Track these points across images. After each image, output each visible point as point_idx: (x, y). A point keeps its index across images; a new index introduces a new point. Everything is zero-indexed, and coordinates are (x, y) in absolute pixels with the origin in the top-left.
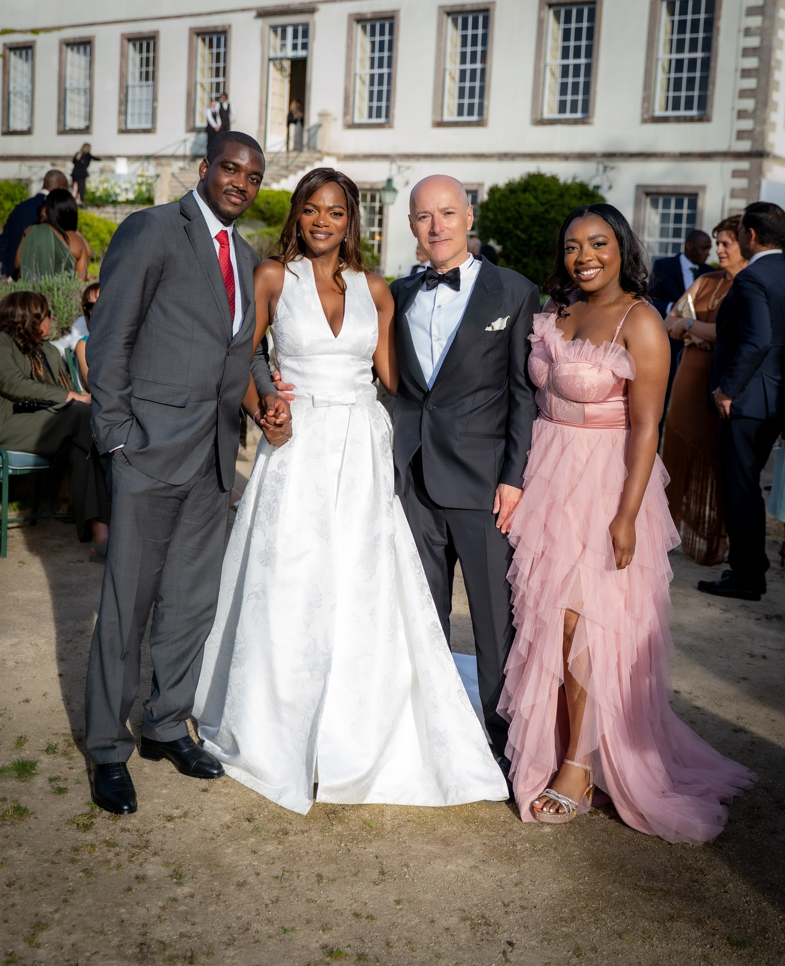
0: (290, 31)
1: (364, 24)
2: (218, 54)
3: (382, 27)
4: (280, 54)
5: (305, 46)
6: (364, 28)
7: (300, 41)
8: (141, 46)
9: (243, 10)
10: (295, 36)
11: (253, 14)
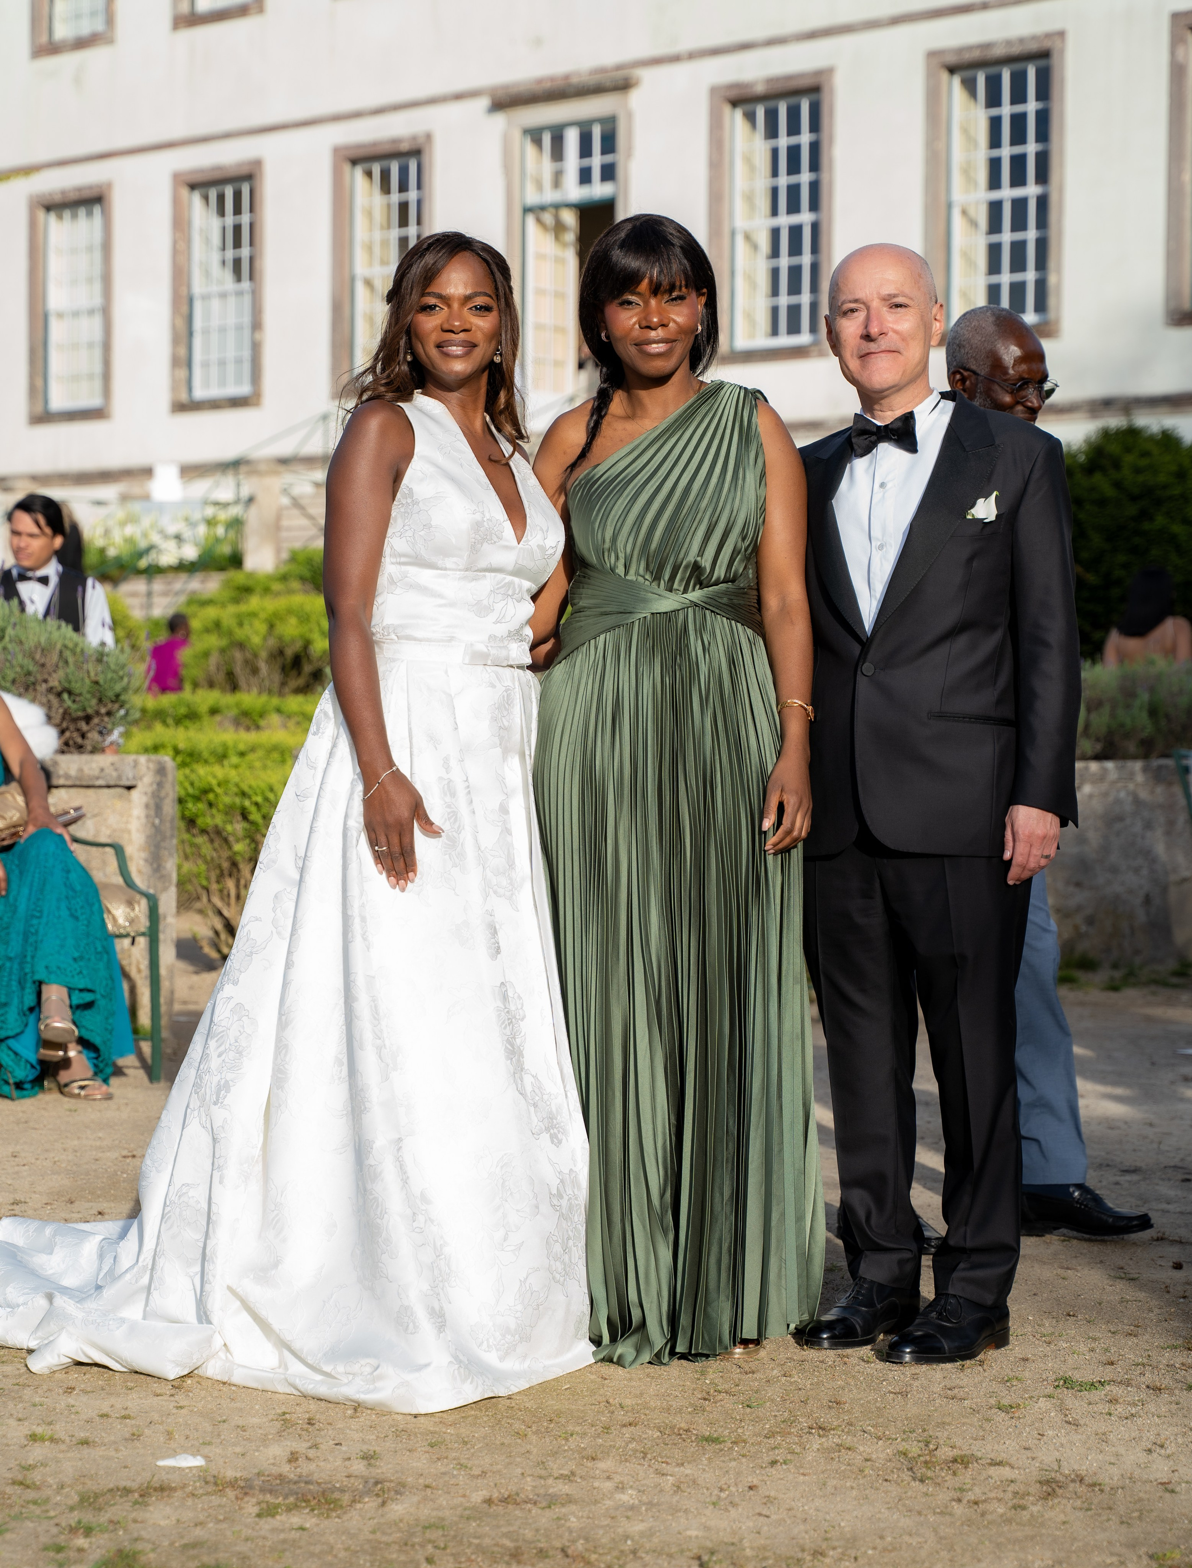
0: (572, 138)
1: (749, 107)
2: (404, 207)
3: (794, 115)
4: (550, 196)
5: (609, 173)
6: (750, 117)
7: (597, 161)
8: (221, 198)
9: (459, 97)
10: (585, 150)
11: (484, 102)
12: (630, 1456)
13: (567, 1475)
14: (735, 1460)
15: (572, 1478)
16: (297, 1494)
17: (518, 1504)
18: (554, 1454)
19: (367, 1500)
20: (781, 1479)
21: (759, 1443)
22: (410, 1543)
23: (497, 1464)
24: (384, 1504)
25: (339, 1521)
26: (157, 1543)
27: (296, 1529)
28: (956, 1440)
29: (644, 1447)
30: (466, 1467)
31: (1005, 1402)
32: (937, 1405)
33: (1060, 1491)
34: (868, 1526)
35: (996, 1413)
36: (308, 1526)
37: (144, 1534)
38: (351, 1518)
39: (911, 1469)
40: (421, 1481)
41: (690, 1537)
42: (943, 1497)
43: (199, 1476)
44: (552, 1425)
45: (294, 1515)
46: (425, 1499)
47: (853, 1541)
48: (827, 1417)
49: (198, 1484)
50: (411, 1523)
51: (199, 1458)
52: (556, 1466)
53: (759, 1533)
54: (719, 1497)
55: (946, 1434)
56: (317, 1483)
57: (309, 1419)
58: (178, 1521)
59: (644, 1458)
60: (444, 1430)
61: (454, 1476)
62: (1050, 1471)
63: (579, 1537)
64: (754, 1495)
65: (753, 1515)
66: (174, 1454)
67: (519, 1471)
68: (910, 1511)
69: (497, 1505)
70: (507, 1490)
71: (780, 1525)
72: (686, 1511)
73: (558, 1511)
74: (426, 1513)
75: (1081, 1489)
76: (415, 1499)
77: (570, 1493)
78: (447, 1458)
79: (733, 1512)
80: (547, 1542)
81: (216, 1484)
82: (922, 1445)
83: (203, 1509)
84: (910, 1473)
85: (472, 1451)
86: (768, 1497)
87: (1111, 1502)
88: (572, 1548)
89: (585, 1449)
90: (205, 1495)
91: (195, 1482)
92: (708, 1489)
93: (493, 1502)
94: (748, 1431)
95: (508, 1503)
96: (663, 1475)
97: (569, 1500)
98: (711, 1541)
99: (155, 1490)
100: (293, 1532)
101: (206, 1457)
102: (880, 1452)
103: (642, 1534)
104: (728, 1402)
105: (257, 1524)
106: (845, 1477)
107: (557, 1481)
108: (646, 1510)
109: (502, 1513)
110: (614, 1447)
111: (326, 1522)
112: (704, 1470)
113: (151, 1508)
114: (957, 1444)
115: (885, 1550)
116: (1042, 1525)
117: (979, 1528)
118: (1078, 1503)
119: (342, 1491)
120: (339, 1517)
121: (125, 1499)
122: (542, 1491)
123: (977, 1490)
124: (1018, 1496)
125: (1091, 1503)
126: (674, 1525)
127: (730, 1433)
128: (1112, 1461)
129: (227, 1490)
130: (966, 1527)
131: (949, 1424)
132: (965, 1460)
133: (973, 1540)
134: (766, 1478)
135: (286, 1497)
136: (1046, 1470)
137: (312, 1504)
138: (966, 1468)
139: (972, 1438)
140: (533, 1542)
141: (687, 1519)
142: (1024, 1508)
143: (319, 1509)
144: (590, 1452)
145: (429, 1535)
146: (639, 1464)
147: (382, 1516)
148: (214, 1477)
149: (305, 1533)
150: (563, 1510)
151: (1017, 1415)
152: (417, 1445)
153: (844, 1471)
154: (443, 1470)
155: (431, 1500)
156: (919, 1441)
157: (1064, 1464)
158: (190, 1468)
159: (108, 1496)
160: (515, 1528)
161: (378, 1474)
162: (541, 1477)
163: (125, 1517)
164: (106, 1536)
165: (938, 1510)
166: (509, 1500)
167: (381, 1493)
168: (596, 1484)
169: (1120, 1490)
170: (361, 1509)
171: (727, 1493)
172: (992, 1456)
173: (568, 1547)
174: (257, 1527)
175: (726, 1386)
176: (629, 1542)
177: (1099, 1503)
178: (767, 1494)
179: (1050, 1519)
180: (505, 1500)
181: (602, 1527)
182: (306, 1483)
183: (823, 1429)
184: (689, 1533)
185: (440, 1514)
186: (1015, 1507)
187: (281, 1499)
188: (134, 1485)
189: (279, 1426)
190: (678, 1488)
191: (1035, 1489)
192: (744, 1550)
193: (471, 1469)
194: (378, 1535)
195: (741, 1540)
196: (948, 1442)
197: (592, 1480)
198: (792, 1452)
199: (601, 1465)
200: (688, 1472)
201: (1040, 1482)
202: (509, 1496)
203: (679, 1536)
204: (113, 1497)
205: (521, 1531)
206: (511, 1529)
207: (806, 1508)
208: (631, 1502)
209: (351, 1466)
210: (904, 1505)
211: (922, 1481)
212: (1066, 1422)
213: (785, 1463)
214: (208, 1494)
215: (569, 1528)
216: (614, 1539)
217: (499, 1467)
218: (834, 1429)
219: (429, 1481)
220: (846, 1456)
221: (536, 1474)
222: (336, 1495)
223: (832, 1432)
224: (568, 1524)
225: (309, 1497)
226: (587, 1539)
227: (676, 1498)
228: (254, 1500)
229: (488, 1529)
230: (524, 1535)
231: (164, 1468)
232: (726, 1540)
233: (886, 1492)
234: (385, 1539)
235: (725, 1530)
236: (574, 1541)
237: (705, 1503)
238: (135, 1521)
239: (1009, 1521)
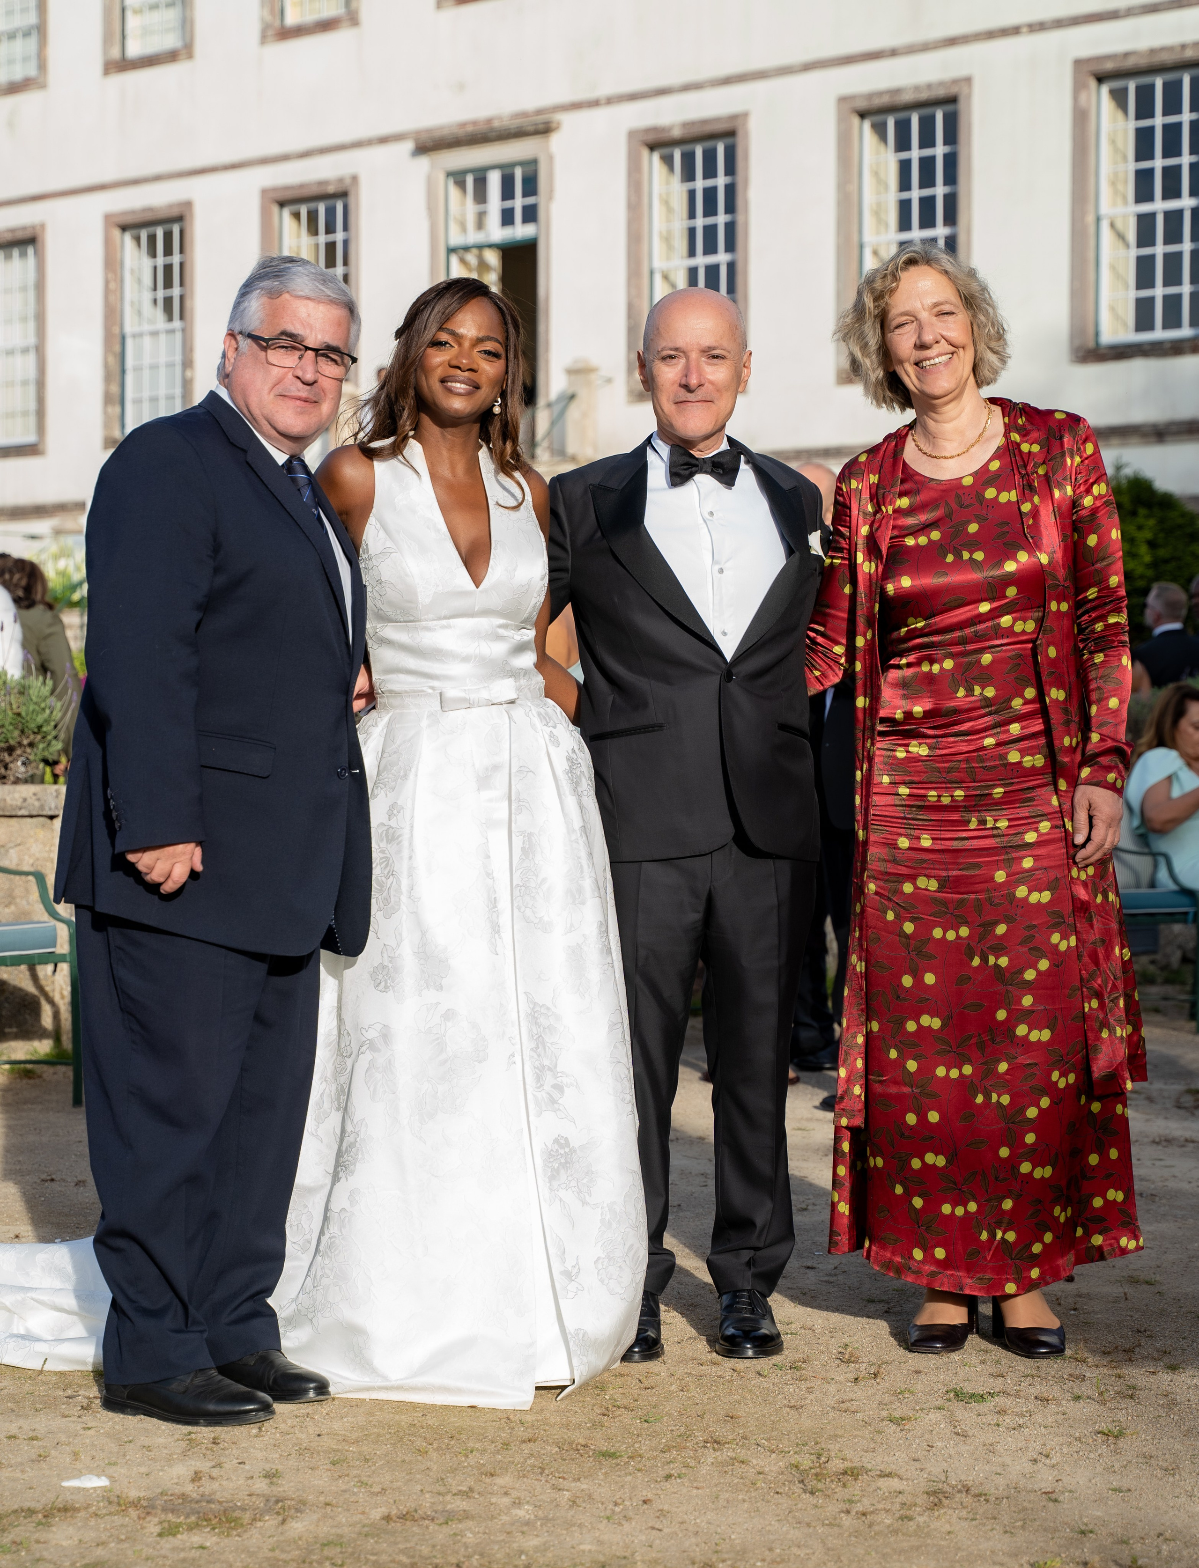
0: (495, 181)
1: (667, 151)
2: (331, 247)
3: (710, 158)
4: (474, 238)
5: (531, 214)
6: (668, 162)
7: (519, 203)
8: (152, 239)
9: (384, 140)
10: (508, 193)
11: (409, 146)
12: (528, 1471)
13: (465, 1492)
14: (630, 1474)
15: (470, 1494)
16: (198, 1513)
17: (416, 1521)
18: (453, 1471)
19: (267, 1518)
20: (675, 1493)
21: (655, 1458)
22: (308, 1560)
23: (397, 1481)
24: (284, 1521)
25: (240, 1539)
26: (58, 1563)
27: (196, 1548)
28: (849, 1454)
29: (542, 1463)
30: (367, 1484)
31: (897, 1414)
32: (830, 1418)
33: (946, 1502)
34: (758, 1538)
35: (887, 1426)
36: (208, 1544)
37: (46, 1554)
38: (251, 1536)
39: (802, 1482)
40: (322, 1499)
41: (584, 1551)
42: (833, 1508)
43: (103, 1496)
44: (453, 1442)
45: (195, 1534)
46: (325, 1516)
47: (742, 1553)
48: (722, 1431)
49: (102, 1504)
50: (310, 1540)
51: (103, 1478)
52: (455, 1483)
53: (651, 1546)
54: (613, 1511)
55: (838, 1446)
56: (219, 1502)
57: (214, 1439)
58: (80, 1541)
59: (541, 1474)
60: (346, 1448)
61: (354, 1494)
62: (938, 1482)
63: (475, 1553)
64: (648, 1509)
65: (646, 1529)
66: (79, 1475)
67: (419, 1487)
68: (800, 1523)
69: (395, 1522)
70: (405, 1506)
71: (671, 1538)
72: (580, 1526)
73: (455, 1526)
74: (325, 1530)
75: (968, 1500)
76: (315, 1517)
77: (467, 1509)
78: (348, 1475)
79: (627, 1527)
80: (442, 1557)
81: (119, 1504)
82: (814, 1457)
83: (105, 1529)
84: (801, 1485)
85: (373, 1468)
86: (661, 1510)
87: (996, 1512)
88: (466, 1563)
89: (484, 1465)
90: (108, 1515)
91: (98, 1502)
92: (602, 1504)
93: (391, 1519)
94: (644, 1446)
95: (406, 1520)
96: (559, 1490)
97: (466, 1516)
98: (604, 1555)
99: (59, 1510)
100: (193, 1551)
101: (111, 1478)
102: (773, 1465)
103: (536, 1549)
104: (626, 1417)
105: (159, 1543)
106: (737, 1490)
107: (455, 1497)
108: (541, 1525)
109: (400, 1529)
110: (513, 1463)
111: (226, 1541)
112: (600, 1485)
113: (54, 1529)
114: (848, 1457)
115: (774, 1561)
116: (928, 1535)
117: (866, 1539)
118: (964, 1513)
119: (243, 1509)
120: (239, 1535)
121: (29, 1520)
122: (440, 1508)
123: (865, 1501)
124: (905, 1507)
125: (976, 1513)
126: (568, 1539)
127: (627, 1448)
128: (999, 1471)
129: (130, 1509)
130: (853, 1539)
131: (841, 1437)
132: (855, 1471)
133: (860, 1551)
134: (660, 1492)
135: (187, 1516)
136: (934, 1481)
137: (213, 1522)
138: (856, 1479)
139: (863, 1450)
140: (430, 1558)
141: (581, 1534)
142: (910, 1519)
143: (220, 1528)
144: (489, 1468)
145: (327, 1552)
146: (537, 1480)
147: (282, 1533)
148: (118, 1497)
149: (205, 1551)
150: (460, 1526)
151: (906, 1427)
152: (320, 1463)
153: (736, 1484)
154: (344, 1487)
155: (331, 1517)
156: (811, 1454)
157: (951, 1474)
158: (95, 1488)
159: (13, 1517)
160: (412, 1544)
161: (279, 1492)
162: (439, 1494)
163: (27, 1538)
164: (8, 1557)
165: (827, 1522)
166: (408, 1516)
167: (281, 1511)
168: (494, 1500)
169: (1005, 1500)
170: (261, 1527)
171: (621, 1507)
172: (882, 1467)
173: (463, 1562)
174: (158, 1547)
175: (625, 1402)
176: (523, 1557)
177: (984, 1513)
178: (661, 1507)
179: (936, 1530)
180: (403, 1517)
181: (497, 1542)
182: (208, 1502)
183: (718, 1443)
184: (582, 1547)
185: (339, 1531)
186: (902, 1518)
187: (182, 1518)
188: (39, 1506)
189: (184, 1446)
190: (574, 1503)
191: (922, 1500)
192: (636, 1563)
193: (371, 1486)
194: (277, 1552)
195: (633, 1554)
196: (839, 1455)
197: (489, 1496)
198: (687, 1466)
199: (499, 1481)
200: (584, 1486)
201: (927, 1493)
202: (407, 1513)
203: (572, 1550)
204: (17, 1518)
205: (418, 1547)
206: (408, 1546)
207: (698, 1521)
208: (528, 1517)
209: (254, 1485)
210: (794, 1517)
211: (812, 1493)
212: (955, 1433)
213: (679, 1477)
214: (111, 1514)
215: (465, 1543)
216: (508, 1554)
217: (399, 1484)
218: (728, 1443)
219: (329, 1499)
220: (739, 1469)
221: (435, 1491)
222: (237, 1514)
223: (727, 1446)
224: (464, 1540)
225: (211, 1516)
226: (482, 1555)
227: (571, 1513)
228: (156, 1520)
229: (385, 1545)
230: (420, 1551)
231: (68, 1489)
232: (618, 1554)
233: (777, 1505)
234: (283, 1556)
235: (618, 1543)
236: (469, 1557)
237: (600, 1517)
238: (38, 1542)
239: (896, 1532)
